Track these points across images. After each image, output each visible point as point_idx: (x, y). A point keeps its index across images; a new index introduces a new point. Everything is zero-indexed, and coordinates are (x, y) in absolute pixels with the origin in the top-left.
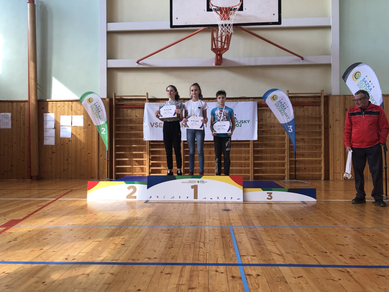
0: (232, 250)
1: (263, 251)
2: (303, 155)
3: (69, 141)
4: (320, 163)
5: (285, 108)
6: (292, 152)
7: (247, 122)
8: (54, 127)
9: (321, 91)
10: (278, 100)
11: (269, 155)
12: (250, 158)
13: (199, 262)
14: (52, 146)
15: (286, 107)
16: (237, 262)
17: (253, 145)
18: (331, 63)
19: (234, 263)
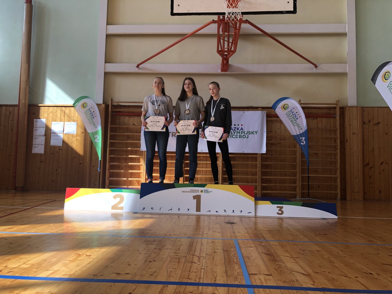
0: (237, 267)
1: (281, 269)
2: (316, 172)
3: (60, 149)
4: (335, 181)
5: (297, 119)
6: (304, 167)
7: (255, 133)
8: (44, 134)
9: (336, 101)
10: (289, 110)
11: (279, 170)
12: (258, 173)
13: (189, 281)
14: (41, 154)
15: (298, 117)
16: (244, 283)
17: (262, 159)
18: (347, 71)
19: (240, 284)
